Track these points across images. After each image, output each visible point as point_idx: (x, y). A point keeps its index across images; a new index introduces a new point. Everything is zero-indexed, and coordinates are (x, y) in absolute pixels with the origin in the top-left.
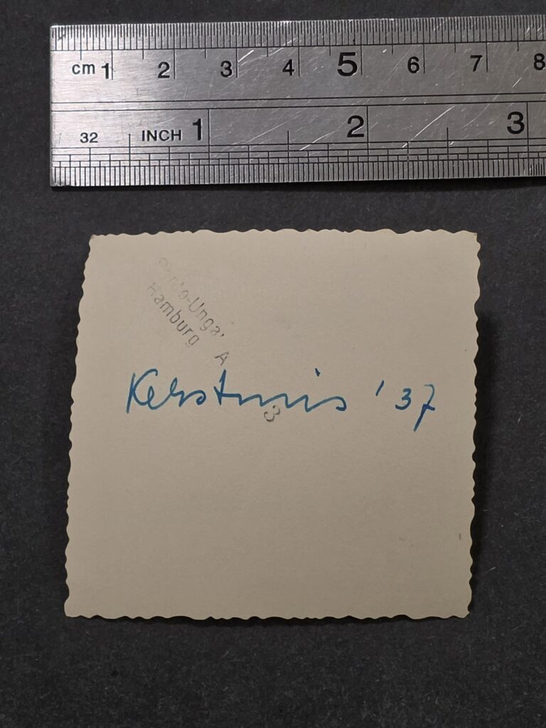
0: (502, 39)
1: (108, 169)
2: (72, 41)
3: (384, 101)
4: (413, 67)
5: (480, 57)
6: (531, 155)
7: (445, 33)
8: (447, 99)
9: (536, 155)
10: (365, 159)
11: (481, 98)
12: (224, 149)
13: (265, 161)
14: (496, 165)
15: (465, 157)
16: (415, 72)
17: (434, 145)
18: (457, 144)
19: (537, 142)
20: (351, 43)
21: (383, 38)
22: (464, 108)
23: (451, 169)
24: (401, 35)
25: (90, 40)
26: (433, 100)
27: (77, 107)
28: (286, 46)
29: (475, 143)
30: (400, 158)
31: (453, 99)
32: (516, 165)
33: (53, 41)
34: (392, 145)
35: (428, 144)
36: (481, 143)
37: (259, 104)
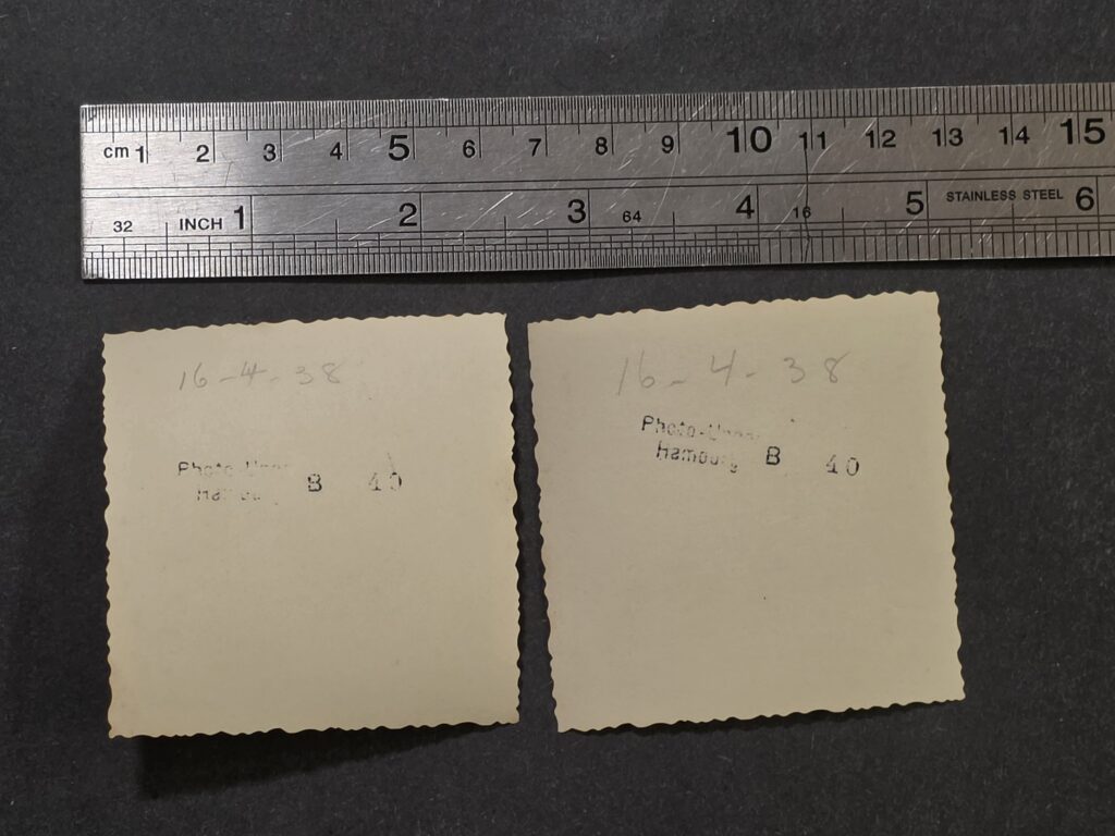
0: (562, 121)
1: (143, 260)
2: (103, 122)
3: (439, 187)
4: (469, 151)
5: (539, 141)
6: (593, 246)
7: (503, 114)
8: (504, 186)
9: (597, 246)
11: (540, 185)
13: (312, 252)
14: (556, 256)
15: (524, 247)
16: (471, 156)
17: (492, 234)
18: (515, 233)
19: (599, 231)
20: (403, 125)
21: (436, 119)
22: (522, 195)
23: (509, 261)
24: (456, 115)
25: (123, 120)
26: (489, 186)
27: (109, 193)
28: (333, 128)
29: (534, 233)
30: (456, 249)
31: (510, 186)
32: (577, 256)
33: (83, 122)
34: (447, 235)
35: (485, 234)
36: (540, 233)
37: (305, 190)
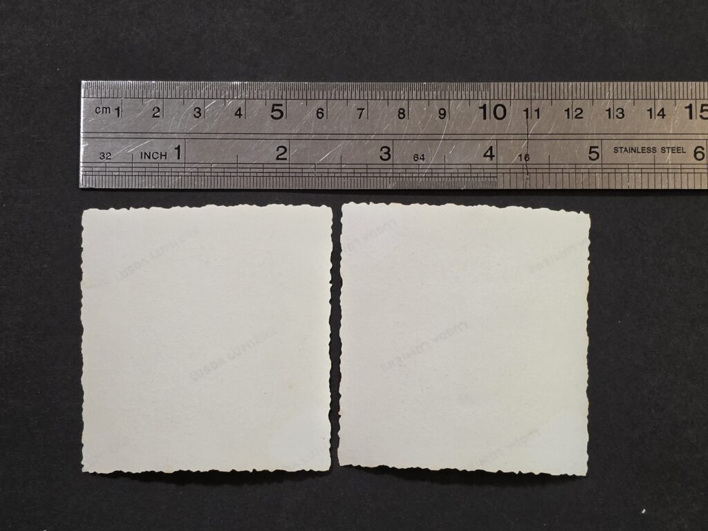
0: (378, 98)
1: (117, 177)
3: (301, 137)
4: (320, 115)
5: (363, 109)
6: (395, 175)
7: (341, 93)
8: (341, 137)
9: (398, 175)
10: (288, 175)
11: (363, 137)
12: (195, 165)
13: (222, 174)
14: (372, 180)
15: (352, 175)
16: (321, 118)
17: (333, 166)
18: (348, 166)
19: (400, 166)
20: (280, 98)
21: (301, 95)
22: (352, 143)
23: (343, 183)
24: (313, 93)
25: (108, 90)
26: (332, 137)
28: (237, 99)
29: (359, 166)
30: (310, 175)
31: (345, 137)
32: (385, 181)
33: (82, 91)
34: (305, 166)
35: (328, 166)
36: (362, 166)
37: (218, 136)
